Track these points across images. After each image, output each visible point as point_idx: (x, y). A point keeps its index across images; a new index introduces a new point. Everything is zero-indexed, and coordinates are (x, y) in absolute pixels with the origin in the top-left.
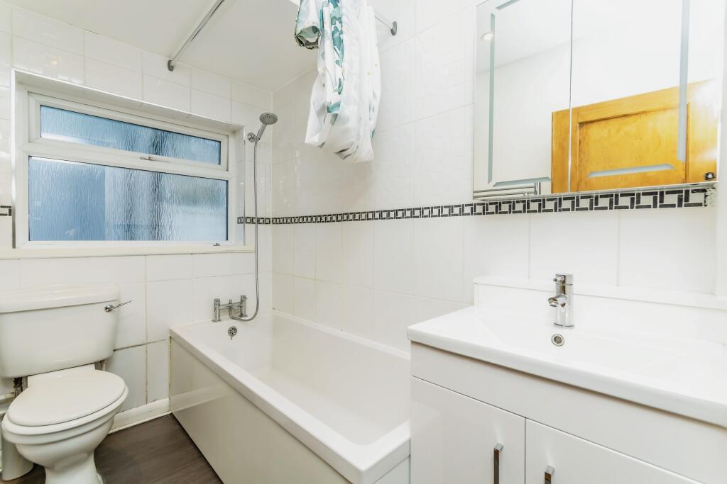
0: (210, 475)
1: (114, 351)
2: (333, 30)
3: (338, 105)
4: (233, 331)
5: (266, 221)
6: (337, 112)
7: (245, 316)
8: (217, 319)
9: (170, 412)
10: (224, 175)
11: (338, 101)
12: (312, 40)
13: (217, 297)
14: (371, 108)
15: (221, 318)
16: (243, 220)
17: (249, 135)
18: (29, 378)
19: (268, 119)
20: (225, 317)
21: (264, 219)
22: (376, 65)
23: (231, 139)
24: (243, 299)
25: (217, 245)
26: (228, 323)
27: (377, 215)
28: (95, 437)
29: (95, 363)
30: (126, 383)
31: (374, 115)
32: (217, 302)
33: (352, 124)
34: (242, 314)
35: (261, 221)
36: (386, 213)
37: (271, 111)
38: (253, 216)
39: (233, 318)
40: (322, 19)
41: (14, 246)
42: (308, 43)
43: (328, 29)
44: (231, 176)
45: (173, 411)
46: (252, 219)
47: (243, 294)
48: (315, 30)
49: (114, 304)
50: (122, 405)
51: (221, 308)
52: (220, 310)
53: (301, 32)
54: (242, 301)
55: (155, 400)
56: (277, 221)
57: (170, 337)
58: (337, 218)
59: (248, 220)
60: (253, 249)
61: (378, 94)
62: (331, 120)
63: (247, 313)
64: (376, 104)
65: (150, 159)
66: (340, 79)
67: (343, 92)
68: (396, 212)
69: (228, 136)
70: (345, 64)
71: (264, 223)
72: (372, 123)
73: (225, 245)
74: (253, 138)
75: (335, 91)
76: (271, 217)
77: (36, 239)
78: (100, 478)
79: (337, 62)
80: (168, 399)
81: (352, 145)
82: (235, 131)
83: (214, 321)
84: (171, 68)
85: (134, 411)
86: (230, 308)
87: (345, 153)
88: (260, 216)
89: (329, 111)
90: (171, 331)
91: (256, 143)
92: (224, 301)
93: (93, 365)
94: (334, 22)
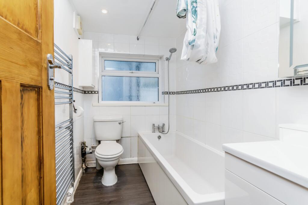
0: (147, 189)
1: (122, 137)
2: (192, 7)
3: (194, 41)
4: (159, 137)
5: (173, 93)
6: (194, 44)
7: (165, 132)
8: (154, 132)
9: (138, 163)
10: (157, 76)
11: (194, 39)
12: (183, 15)
13: (154, 123)
14: (215, 37)
15: (155, 131)
16: (165, 93)
17: (166, 58)
18: (101, 141)
19: (173, 51)
20: (157, 131)
21: (173, 92)
22: (218, 15)
23: (160, 61)
24: (164, 125)
25: (154, 103)
26: (157, 134)
27: (223, 89)
28: (114, 163)
29: (116, 140)
30: (123, 148)
31: (217, 41)
32: (154, 125)
33: (202, 47)
34: (163, 131)
35: (171, 93)
36: (227, 88)
37: (175, 47)
38: (167, 91)
39: (160, 132)
40: (187, 5)
41: (98, 103)
42: (182, 17)
43: (190, 8)
44: (160, 76)
45: (139, 163)
46: (167, 92)
47: (164, 123)
48: (185, 10)
49: (121, 122)
50: (121, 155)
51: (155, 127)
52: (155, 128)
53: (179, 13)
54: (163, 126)
55: (133, 157)
56: (178, 93)
57: (138, 136)
58: (203, 91)
59: (166, 93)
60: (168, 105)
61: (219, 29)
62: (191, 48)
63: (165, 131)
64: (218, 35)
65: (132, 73)
66: (195, 29)
67: (197, 35)
68: (233, 87)
69: (158, 60)
70: (198, 21)
71: (173, 94)
72: (216, 45)
73: (157, 103)
74: (168, 59)
75: (192, 35)
76: (175, 91)
77: (104, 101)
78: (116, 177)
79: (194, 22)
80: (137, 158)
81: (203, 57)
82: (161, 58)
83: (153, 132)
84: (138, 39)
85: (127, 159)
86: (159, 128)
87: (200, 61)
88: (170, 91)
89: (190, 44)
90: (138, 134)
91: (169, 62)
92: (156, 125)
93: (116, 141)
94: (192, 4)
